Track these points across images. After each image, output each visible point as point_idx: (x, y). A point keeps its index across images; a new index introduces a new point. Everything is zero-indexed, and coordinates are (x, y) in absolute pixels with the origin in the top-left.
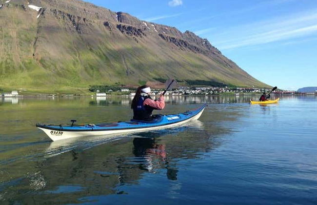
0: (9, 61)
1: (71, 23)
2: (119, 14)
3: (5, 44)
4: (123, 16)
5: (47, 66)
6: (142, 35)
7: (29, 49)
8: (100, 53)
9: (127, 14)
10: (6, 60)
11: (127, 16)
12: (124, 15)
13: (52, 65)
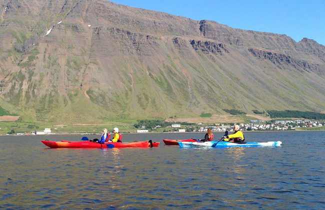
0: (53, 93)
1: (131, 42)
2: (202, 22)
3: (52, 74)
4: (207, 25)
5: (94, 98)
6: (223, 52)
7: (77, 78)
8: (161, 79)
9: (213, 22)
10: (51, 93)
11: (213, 25)
12: (209, 23)
13: (100, 97)
